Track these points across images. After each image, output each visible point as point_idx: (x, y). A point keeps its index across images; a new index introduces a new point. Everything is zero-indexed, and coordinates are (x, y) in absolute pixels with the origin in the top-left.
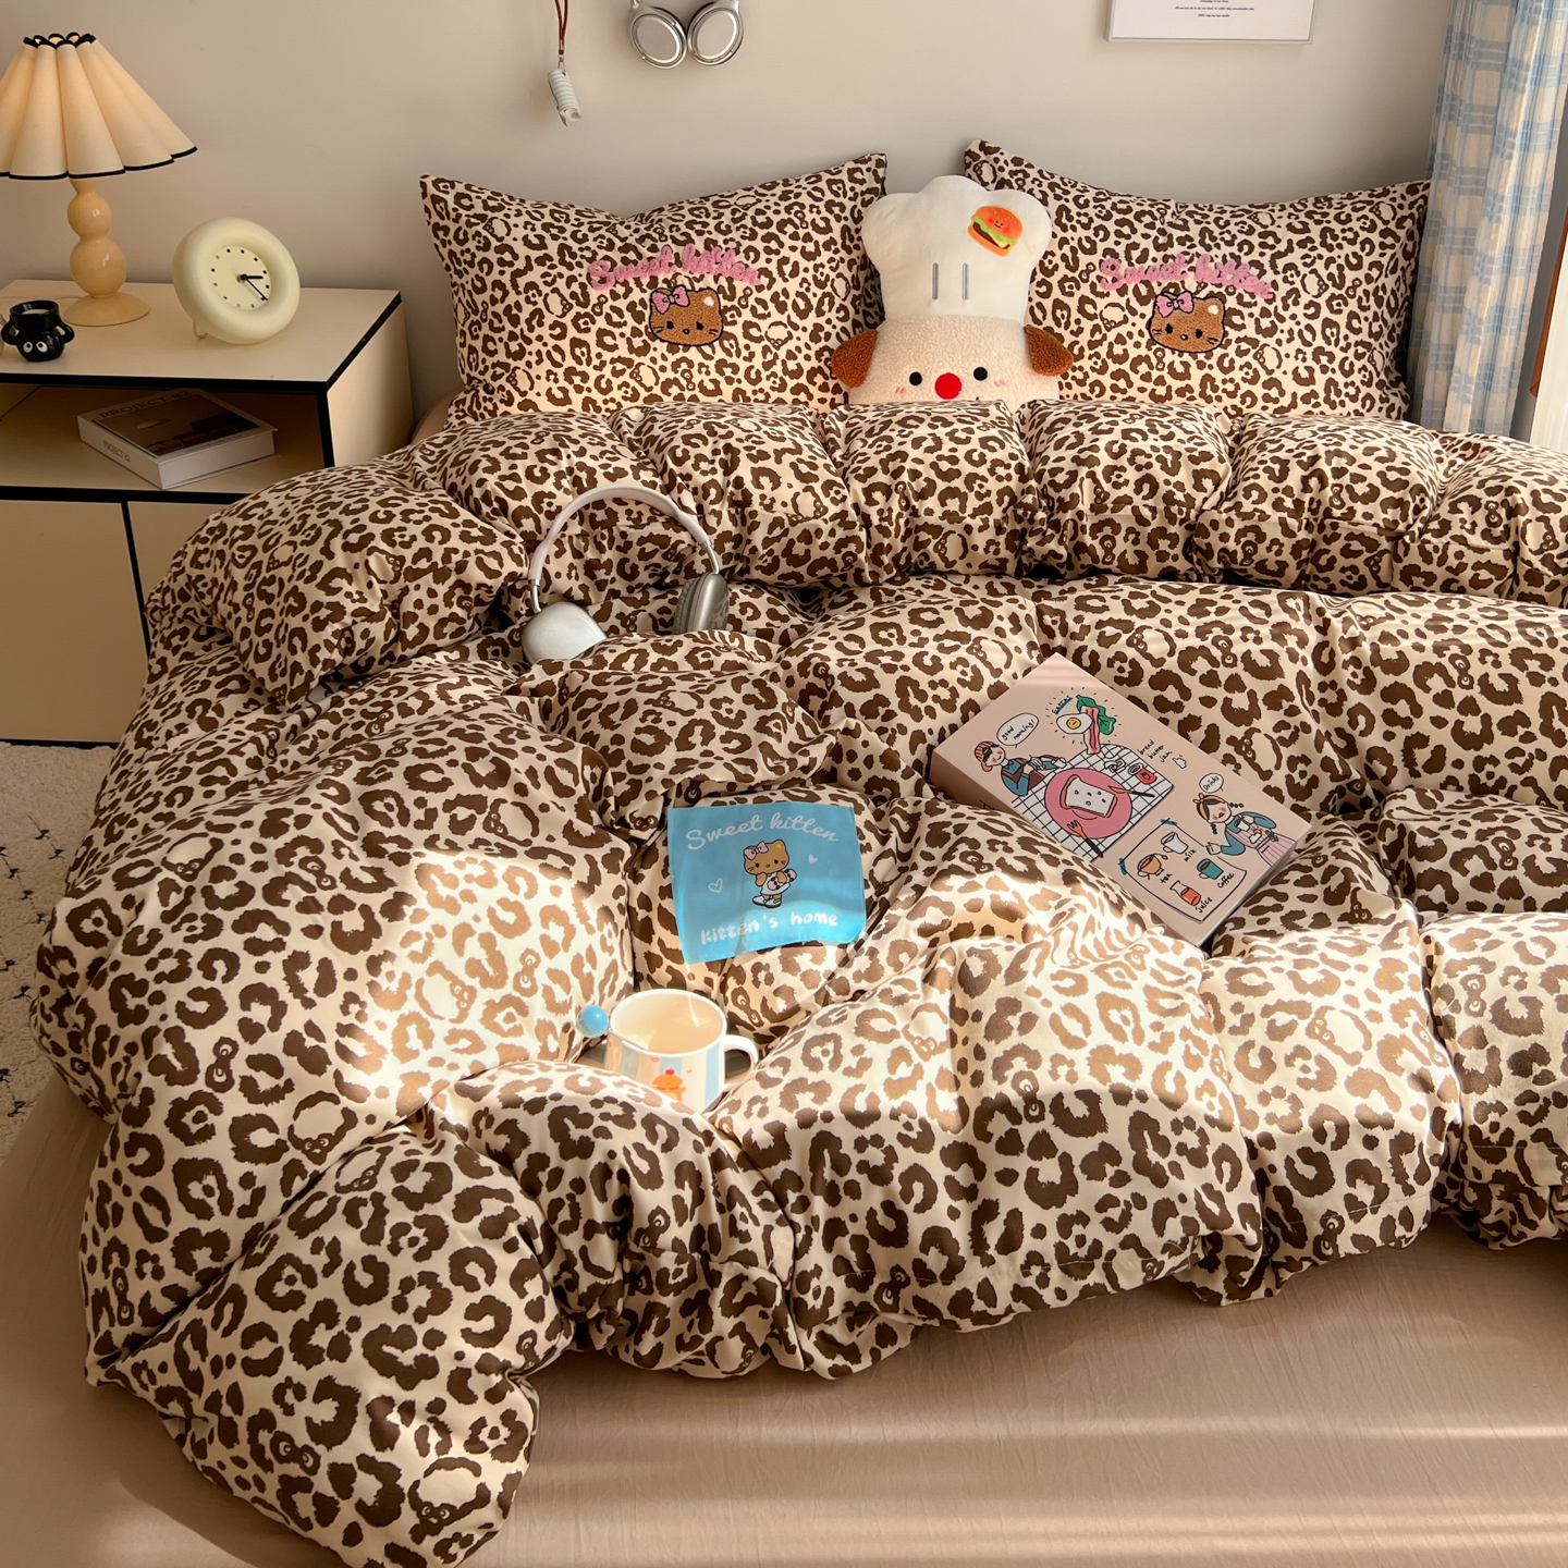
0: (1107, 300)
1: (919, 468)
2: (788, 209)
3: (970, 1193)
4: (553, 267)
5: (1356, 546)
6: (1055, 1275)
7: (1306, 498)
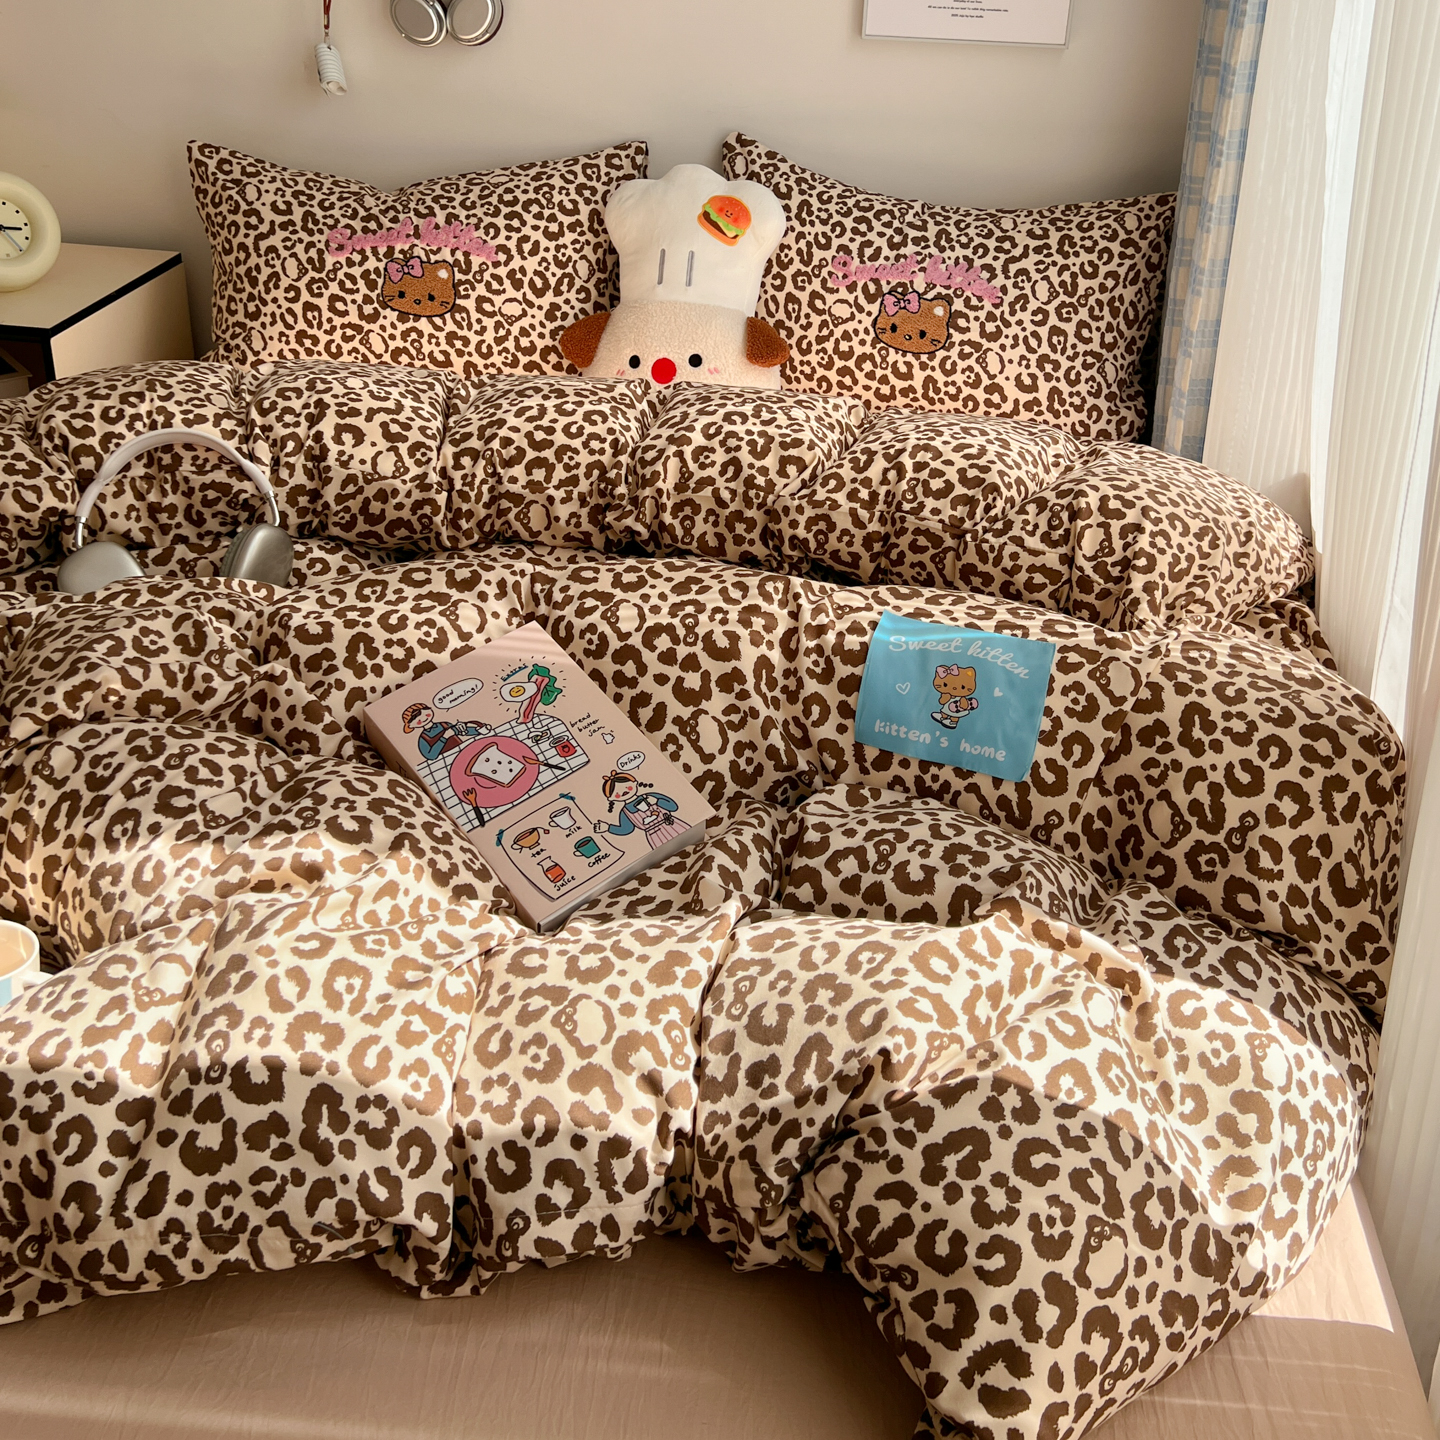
0: (836, 296)
1: (513, 436)
2: (537, 190)
3: (132, 1150)
4: (295, 232)
5: (922, 541)
6: (196, 1246)
7: (883, 490)
